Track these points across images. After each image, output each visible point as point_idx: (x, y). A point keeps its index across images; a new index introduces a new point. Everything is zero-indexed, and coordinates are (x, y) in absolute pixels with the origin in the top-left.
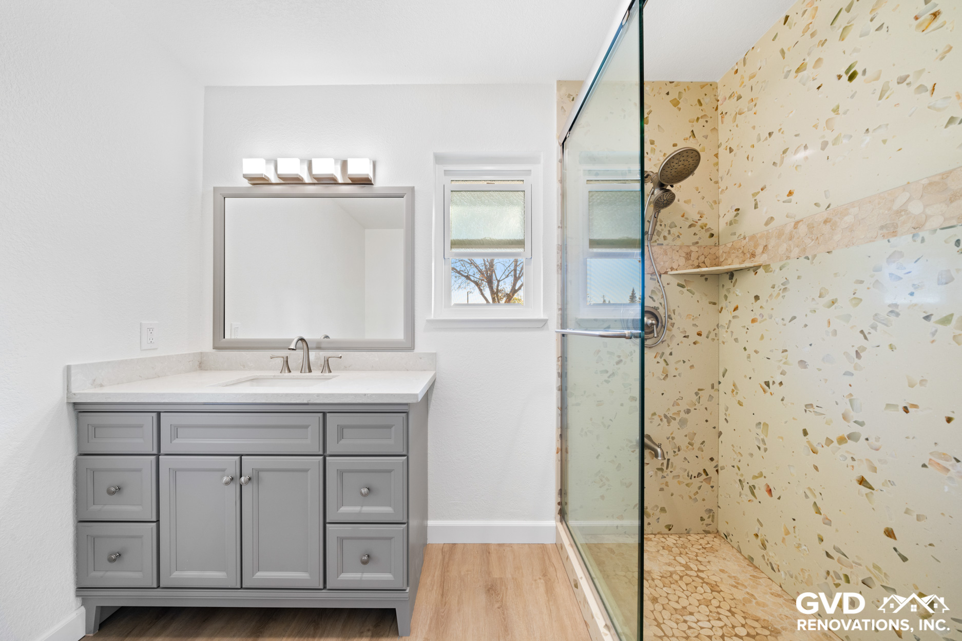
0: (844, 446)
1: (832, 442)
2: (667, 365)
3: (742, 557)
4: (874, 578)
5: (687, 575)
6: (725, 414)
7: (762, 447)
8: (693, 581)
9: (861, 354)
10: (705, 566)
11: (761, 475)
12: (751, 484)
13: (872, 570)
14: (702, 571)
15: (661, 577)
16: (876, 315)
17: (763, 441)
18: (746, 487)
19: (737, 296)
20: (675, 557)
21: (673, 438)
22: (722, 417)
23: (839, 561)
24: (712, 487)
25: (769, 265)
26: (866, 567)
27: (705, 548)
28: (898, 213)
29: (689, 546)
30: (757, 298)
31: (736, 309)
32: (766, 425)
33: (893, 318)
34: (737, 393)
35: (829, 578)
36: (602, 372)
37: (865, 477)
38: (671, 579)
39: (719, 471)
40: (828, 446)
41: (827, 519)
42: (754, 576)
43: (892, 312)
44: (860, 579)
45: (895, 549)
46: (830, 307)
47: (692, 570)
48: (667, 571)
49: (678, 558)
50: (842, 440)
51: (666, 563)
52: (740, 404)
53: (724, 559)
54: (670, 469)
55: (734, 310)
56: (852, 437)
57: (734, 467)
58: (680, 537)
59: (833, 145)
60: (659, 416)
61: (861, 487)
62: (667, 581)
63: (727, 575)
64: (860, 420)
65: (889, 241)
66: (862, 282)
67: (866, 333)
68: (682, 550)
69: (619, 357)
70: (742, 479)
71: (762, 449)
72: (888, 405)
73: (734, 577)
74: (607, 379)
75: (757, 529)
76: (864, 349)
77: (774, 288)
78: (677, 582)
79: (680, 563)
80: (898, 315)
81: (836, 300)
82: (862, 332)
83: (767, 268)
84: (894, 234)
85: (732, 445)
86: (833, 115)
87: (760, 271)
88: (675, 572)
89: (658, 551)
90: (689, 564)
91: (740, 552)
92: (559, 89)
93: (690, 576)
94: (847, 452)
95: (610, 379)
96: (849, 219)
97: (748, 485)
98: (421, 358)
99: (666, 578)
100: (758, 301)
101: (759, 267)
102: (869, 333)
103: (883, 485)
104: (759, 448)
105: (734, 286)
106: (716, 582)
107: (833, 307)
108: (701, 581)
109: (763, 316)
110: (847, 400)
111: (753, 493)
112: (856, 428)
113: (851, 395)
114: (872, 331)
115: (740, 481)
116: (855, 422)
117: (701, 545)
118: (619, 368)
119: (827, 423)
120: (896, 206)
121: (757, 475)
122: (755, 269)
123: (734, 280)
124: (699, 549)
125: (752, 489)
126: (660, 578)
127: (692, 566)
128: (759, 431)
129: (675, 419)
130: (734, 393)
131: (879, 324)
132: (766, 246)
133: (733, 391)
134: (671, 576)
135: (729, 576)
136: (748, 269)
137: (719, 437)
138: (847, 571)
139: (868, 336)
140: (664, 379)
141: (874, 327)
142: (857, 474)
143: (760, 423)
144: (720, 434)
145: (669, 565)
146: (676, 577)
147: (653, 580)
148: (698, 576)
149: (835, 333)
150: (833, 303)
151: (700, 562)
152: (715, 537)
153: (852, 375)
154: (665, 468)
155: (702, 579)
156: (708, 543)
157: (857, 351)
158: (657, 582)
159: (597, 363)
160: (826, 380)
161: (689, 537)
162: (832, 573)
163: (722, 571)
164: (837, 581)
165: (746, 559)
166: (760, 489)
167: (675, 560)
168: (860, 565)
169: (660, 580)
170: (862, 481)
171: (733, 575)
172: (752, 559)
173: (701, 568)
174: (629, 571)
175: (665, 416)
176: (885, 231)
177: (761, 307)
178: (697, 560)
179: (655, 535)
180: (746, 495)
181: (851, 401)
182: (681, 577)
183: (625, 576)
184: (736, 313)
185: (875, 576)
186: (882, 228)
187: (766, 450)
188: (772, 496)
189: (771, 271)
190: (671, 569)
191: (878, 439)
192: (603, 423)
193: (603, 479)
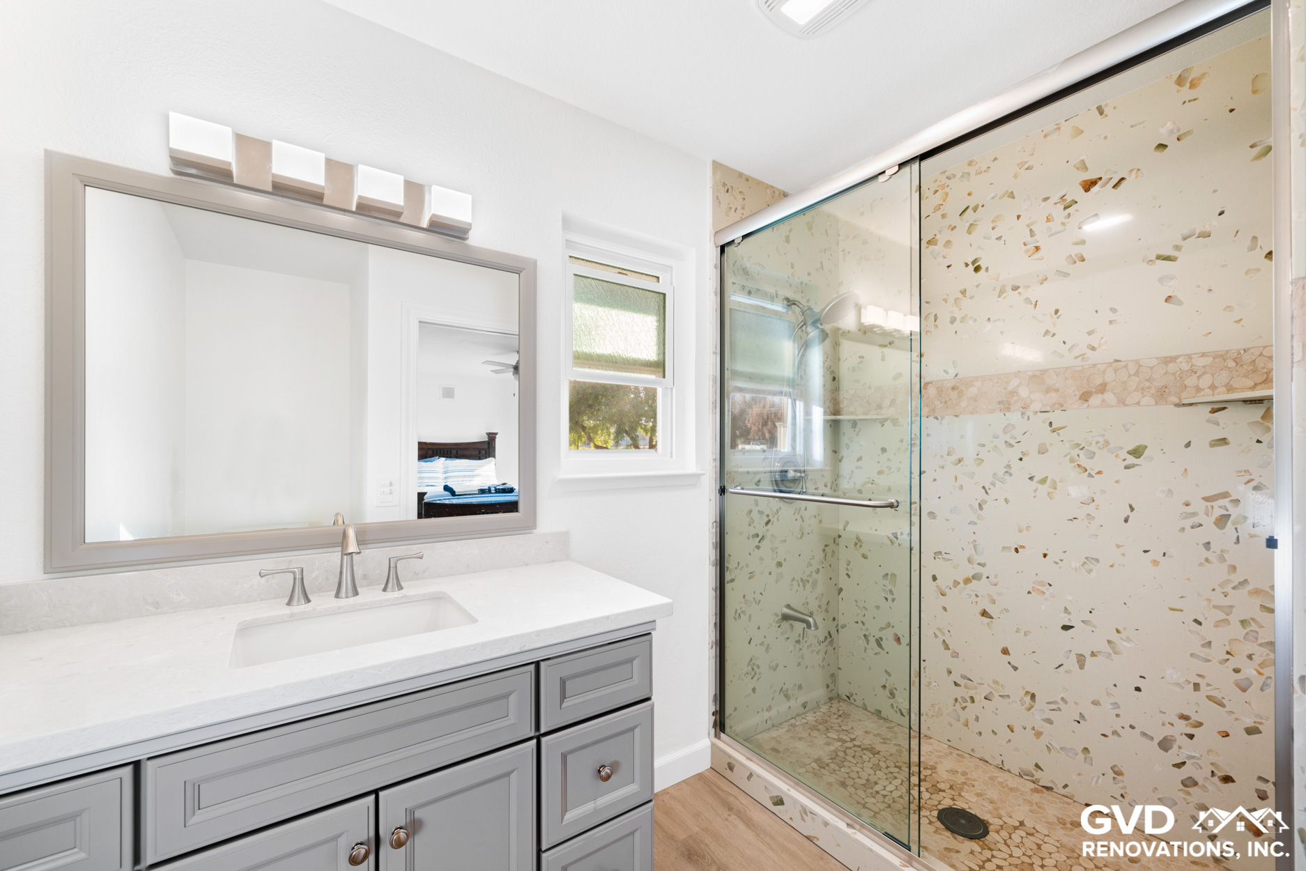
0: (969, 586)
1: (959, 583)
2: (803, 521)
3: (869, 714)
4: (994, 692)
5: (847, 748)
6: (847, 569)
7: (890, 597)
8: (855, 752)
9: (983, 506)
10: (853, 733)
11: (889, 625)
12: (877, 637)
13: (992, 685)
14: (854, 739)
15: (832, 759)
16: (995, 474)
17: (891, 592)
18: (872, 640)
19: (861, 445)
20: (826, 734)
21: (807, 603)
22: (843, 572)
23: (966, 687)
24: (834, 649)
25: (897, 419)
26: (988, 684)
27: (840, 716)
28: (1013, 393)
29: (829, 719)
30: (884, 450)
31: (860, 459)
32: (894, 575)
33: (1007, 477)
34: (861, 546)
35: (958, 704)
36: (753, 536)
37: (986, 610)
38: (840, 758)
39: (840, 629)
40: (955, 587)
41: (955, 652)
42: (888, 728)
43: (1006, 472)
44: (983, 696)
45: (1009, 663)
46: (957, 464)
47: (847, 742)
48: (831, 751)
49: (829, 734)
50: (967, 581)
51: (825, 744)
52: (864, 557)
53: (860, 720)
54: (805, 639)
55: (858, 460)
56: (976, 577)
57: (857, 622)
58: (815, 713)
59: (961, 322)
60: (797, 581)
61: (984, 618)
62: (837, 761)
63: (872, 734)
64: (982, 562)
65: (1004, 415)
66: (984, 446)
67: (987, 488)
68: (826, 725)
69: (768, 516)
70: (867, 634)
71: (890, 600)
72: (1004, 548)
73: (878, 734)
74: (758, 544)
75: (884, 680)
76: (985, 502)
77: (902, 442)
78: (845, 758)
79: (834, 739)
80: (1011, 475)
81: (963, 459)
82: (984, 487)
83: (895, 422)
84: (1008, 409)
85: (856, 601)
86: (960, 296)
87: (888, 424)
88: (836, 751)
89: (810, 734)
90: (840, 736)
91: (866, 709)
92: (714, 173)
93: (850, 748)
94: (972, 590)
95: (760, 544)
96: (973, 390)
97: (874, 639)
98: (547, 542)
99: (835, 758)
100: (885, 453)
101: (886, 420)
102: (990, 489)
103: (1000, 613)
104: (887, 599)
105: (857, 435)
106: (870, 745)
107: (960, 464)
108: (860, 749)
109: (890, 469)
110: (972, 546)
111: (880, 645)
112: (979, 569)
113: (975, 541)
114: (991, 487)
115: (865, 636)
116: (978, 564)
117: (835, 714)
118: (768, 530)
119: (954, 567)
120: (1010, 388)
121: (884, 627)
122: (882, 422)
123: (857, 429)
124: (837, 719)
125: (879, 642)
126: (831, 761)
127: (844, 737)
128: (886, 582)
129: (808, 581)
130: (858, 546)
131: (997, 482)
132: (894, 400)
133: (856, 544)
134: (837, 755)
135: (874, 735)
136: (875, 420)
137: (839, 594)
138: (972, 693)
139: (988, 491)
140: (801, 538)
141: (993, 484)
142: (980, 609)
143: (887, 574)
144: (841, 590)
145: (828, 744)
146: (841, 754)
147: (828, 765)
148: (855, 746)
149: (961, 487)
150: (960, 461)
151: (847, 731)
152: (839, 702)
153: (976, 524)
154: (801, 639)
155: (859, 746)
156: (839, 710)
157: (979, 504)
158: (832, 766)
159: (750, 525)
160: (953, 529)
161: (821, 710)
162: (959, 699)
163: (866, 732)
164: (964, 705)
165: (873, 714)
166: (887, 640)
167: (828, 737)
168: (983, 684)
169: (832, 763)
170: (984, 613)
171: (876, 733)
172: (880, 712)
173: (853, 737)
174: (806, 765)
175: (802, 580)
176: (1001, 406)
177: (888, 460)
178: (843, 730)
179: (794, 718)
180: (872, 649)
181: (975, 546)
182: (845, 752)
183: (807, 772)
184: (860, 463)
185: (994, 690)
186: (1000, 403)
187: (893, 600)
188: (901, 644)
189: (899, 426)
190: (832, 748)
191: (996, 576)
192: (754, 598)
193: (755, 667)
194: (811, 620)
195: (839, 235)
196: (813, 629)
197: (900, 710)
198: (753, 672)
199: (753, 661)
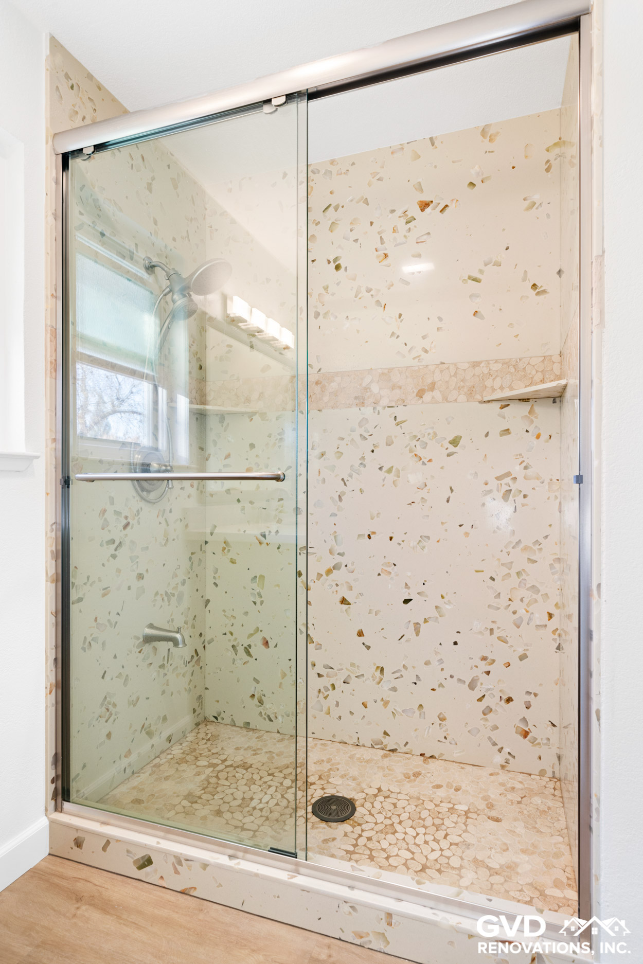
0: (331, 576)
1: (322, 575)
2: (168, 525)
3: (238, 729)
4: (351, 674)
5: (219, 772)
6: (214, 578)
7: (258, 600)
8: (228, 773)
9: (342, 498)
10: (224, 754)
11: (257, 630)
12: (245, 645)
13: (350, 668)
14: (226, 760)
15: (204, 789)
16: (352, 466)
17: (260, 595)
18: (241, 650)
19: (229, 442)
20: (195, 764)
21: (173, 620)
22: (210, 582)
23: (328, 676)
24: (201, 668)
25: (265, 413)
26: (346, 668)
27: (209, 740)
28: (367, 389)
29: (196, 746)
30: (252, 446)
31: (228, 456)
32: (262, 577)
33: (362, 468)
34: (229, 551)
35: (321, 694)
36: (108, 543)
37: (345, 597)
38: (212, 785)
39: (207, 646)
40: (319, 580)
41: (319, 644)
42: (258, 738)
43: (361, 464)
44: (342, 681)
45: (363, 644)
46: (320, 458)
47: (218, 765)
48: (202, 781)
49: (199, 763)
50: (329, 572)
51: (195, 775)
52: (233, 561)
53: (230, 738)
54: (170, 663)
55: (226, 458)
56: (336, 567)
57: (225, 634)
58: (181, 744)
59: (324, 317)
60: (161, 595)
61: (343, 605)
62: (210, 789)
63: (242, 750)
64: (342, 552)
65: (360, 409)
66: (343, 439)
67: (345, 480)
68: (194, 754)
69: (126, 518)
70: (235, 644)
71: (258, 603)
72: (359, 535)
73: (248, 747)
74: (114, 552)
75: (253, 689)
76: (344, 493)
77: (270, 437)
78: (217, 783)
79: (205, 766)
80: (365, 466)
81: (325, 452)
82: (343, 479)
83: (263, 415)
84: (363, 404)
85: (224, 611)
86: (323, 292)
87: (256, 418)
88: (209, 777)
89: (177, 769)
90: (210, 761)
91: (235, 725)
93: (222, 771)
94: (333, 580)
95: (117, 553)
96: (334, 385)
97: (243, 647)
99: (207, 787)
100: (254, 449)
101: (254, 413)
102: (348, 480)
103: (357, 598)
104: (255, 603)
105: (225, 431)
106: (242, 761)
107: (323, 458)
108: (232, 768)
109: (259, 465)
110: (332, 537)
111: (248, 653)
112: (339, 559)
113: (335, 532)
114: (349, 479)
115: (233, 646)
116: (338, 554)
117: (203, 739)
118: (127, 535)
119: (317, 560)
120: (364, 385)
121: (252, 632)
122: (251, 415)
123: (225, 425)
124: (206, 744)
125: (247, 651)
126: (203, 792)
127: (215, 761)
128: (255, 585)
129: (173, 595)
130: (226, 551)
131: (354, 473)
132: (262, 393)
133: (224, 549)
134: (209, 783)
135: (245, 750)
136: (243, 414)
137: (206, 606)
138: (332, 681)
139: (347, 483)
140: (165, 545)
141: (351, 476)
142: (339, 598)
143: (256, 577)
144: (208, 601)
145: (198, 774)
146: (213, 780)
147: (200, 798)
148: (227, 767)
149: (324, 481)
150: (323, 455)
151: (217, 753)
152: (206, 725)
153: (336, 515)
154: (165, 663)
155: (231, 766)
156: (207, 734)
157: (339, 495)
158: (205, 797)
159: (103, 529)
160: (317, 523)
161: (187, 739)
162: (322, 690)
163: (237, 749)
164: (326, 694)
165: (241, 728)
166: (256, 646)
167: (197, 766)
168: (342, 669)
169: (205, 793)
170: (344, 601)
171: (246, 746)
172: (248, 724)
173: (223, 757)
174: (175, 806)
175: (166, 593)
176: (357, 401)
177: (257, 456)
178: (213, 754)
179: (158, 757)
180: (241, 659)
181: (335, 537)
182: (217, 777)
183: (177, 813)
184: (228, 461)
185: (352, 672)
186: (356, 398)
187: (262, 603)
188: (269, 647)
189: (268, 420)
190: (203, 777)
191: (353, 563)
192: (109, 621)
193: (110, 707)
194: (178, 636)
195: (206, 209)
196: (180, 646)
197: (268, 716)
198: (108, 713)
199: (108, 699)
